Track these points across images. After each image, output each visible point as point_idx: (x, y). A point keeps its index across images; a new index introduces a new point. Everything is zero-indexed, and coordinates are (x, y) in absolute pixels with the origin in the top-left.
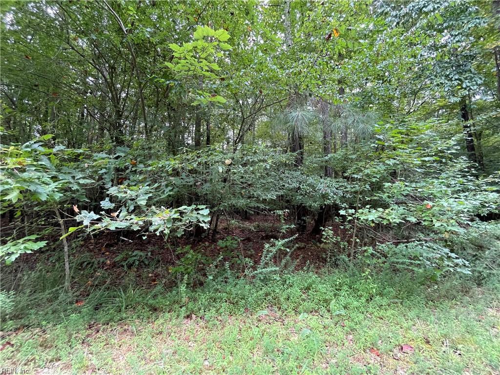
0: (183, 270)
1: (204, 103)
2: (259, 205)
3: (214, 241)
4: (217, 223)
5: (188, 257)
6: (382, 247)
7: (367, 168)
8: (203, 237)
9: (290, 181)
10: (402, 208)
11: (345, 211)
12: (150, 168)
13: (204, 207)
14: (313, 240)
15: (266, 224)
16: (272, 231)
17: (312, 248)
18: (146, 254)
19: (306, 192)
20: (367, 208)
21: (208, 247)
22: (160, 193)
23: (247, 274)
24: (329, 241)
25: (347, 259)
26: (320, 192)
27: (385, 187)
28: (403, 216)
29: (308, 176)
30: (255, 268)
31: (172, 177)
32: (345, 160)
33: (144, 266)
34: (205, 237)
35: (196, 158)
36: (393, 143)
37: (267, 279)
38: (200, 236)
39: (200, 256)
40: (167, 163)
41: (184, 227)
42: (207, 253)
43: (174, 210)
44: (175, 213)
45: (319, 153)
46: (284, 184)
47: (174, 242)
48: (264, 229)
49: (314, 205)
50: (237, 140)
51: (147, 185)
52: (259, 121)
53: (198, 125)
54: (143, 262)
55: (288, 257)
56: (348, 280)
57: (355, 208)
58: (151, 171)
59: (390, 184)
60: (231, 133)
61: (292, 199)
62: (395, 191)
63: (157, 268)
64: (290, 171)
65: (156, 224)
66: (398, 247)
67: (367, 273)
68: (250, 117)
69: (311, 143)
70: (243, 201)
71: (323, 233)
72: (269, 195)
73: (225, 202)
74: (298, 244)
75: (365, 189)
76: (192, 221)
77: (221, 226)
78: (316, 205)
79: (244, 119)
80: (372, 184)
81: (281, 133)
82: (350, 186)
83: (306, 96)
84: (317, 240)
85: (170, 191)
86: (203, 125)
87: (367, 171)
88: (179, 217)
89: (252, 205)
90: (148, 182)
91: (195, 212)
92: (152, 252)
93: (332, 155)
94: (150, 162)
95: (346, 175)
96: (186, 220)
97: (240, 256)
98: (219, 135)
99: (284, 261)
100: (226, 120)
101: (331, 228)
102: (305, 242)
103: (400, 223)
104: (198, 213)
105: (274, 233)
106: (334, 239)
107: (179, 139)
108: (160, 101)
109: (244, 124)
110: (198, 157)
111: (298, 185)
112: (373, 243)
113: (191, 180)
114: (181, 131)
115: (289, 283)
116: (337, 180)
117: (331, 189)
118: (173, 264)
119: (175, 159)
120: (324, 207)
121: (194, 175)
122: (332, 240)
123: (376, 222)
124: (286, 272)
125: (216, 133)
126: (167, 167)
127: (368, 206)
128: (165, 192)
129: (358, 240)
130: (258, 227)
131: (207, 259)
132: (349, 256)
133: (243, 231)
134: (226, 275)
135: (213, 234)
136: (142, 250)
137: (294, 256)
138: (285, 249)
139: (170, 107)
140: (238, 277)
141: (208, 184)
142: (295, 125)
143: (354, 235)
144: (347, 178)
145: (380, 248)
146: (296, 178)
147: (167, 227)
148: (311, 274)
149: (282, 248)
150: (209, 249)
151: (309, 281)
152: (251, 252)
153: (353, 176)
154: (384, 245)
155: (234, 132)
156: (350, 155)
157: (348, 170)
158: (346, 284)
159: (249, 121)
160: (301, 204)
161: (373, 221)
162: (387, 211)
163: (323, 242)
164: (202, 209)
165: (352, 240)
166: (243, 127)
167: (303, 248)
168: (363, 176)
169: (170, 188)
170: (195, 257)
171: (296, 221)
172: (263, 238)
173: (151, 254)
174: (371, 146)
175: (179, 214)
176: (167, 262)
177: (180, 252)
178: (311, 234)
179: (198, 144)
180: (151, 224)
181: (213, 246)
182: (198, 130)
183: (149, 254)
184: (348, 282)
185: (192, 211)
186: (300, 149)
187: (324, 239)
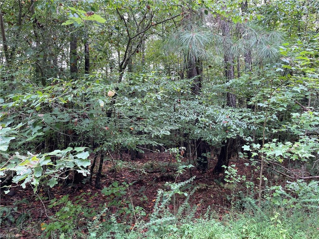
0: (59, 227)
1: (79, 23)
2: (151, 142)
3: (99, 187)
4: (101, 165)
5: (65, 210)
6: (293, 185)
7: (274, 96)
8: (84, 183)
9: (186, 113)
10: (313, 139)
11: (249, 146)
12: (11, 104)
13: (82, 149)
14: (215, 180)
15: (161, 163)
16: (168, 171)
17: (215, 189)
18: (11, 209)
19: (205, 124)
20: (274, 142)
21: (91, 195)
22: (25, 134)
23: (138, 226)
24: (233, 181)
25: (253, 202)
26: (221, 124)
27: (293, 117)
28: (314, 149)
29: (207, 106)
30: (147, 219)
31: (41, 113)
32: (249, 86)
33: (8, 225)
34: (87, 183)
35: (71, 89)
36: (302, 67)
37: (162, 230)
38: (81, 182)
39: (80, 208)
40: (34, 97)
41: (57, 176)
42: (90, 204)
43: (44, 155)
44: (45, 160)
45: (220, 78)
46: (179, 116)
47: (47, 192)
48: (159, 169)
49: (215, 140)
50: (123, 63)
51: (9, 126)
52: (149, 40)
53: (74, 47)
54: (7, 219)
55: (186, 203)
56: (255, 226)
57: (261, 142)
58: (13, 107)
59: (298, 114)
60: (115, 55)
61: (190, 132)
62: (304, 122)
63: (26, 226)
64: (187, 100)
65: (22, 174)
66: (310, 185)
67: (276, 217)
68: (138, 37)
69: (210, 67)
70: (131, 139)
71: (226, 172)
72: (161, 131)
73: (110, 142)
74: (198, 185)
75: (272, 120)
76: (67, 167)
77: (106, 168)
78: (217, 139)
79: (130, 39)
80: (279, 114)
81: (175, 54)
82: (254, 117)
83: (201, 13)
84: (220, 179)
85: (39, 131)
86: (80, 46)
87: (273, 99)
88: (51, 164)
89: (142, 142)
90: (9, 120)
91: (71, 156)
92: (19, 206)
93: (234, 80)
94: (11, 96)
95: (250, 103)
96: (60, 166)
97: (130, 205)
98: (101, 58)
99: (181, 209)
100: (108, 40)
101: (234, 166)
102: (206, 182)
103: (310, 157)
104: (75, 158)
105: (170, 173)
106: (239, 178)
107: (50, 63)
108: (23, 17)
109: (130, 45)
110: (74, 88)
111: (195, 116)
112: (282, 181)
113: (65, 116)
114: (52, 55)
115: (188, 233)
116: (240, 110)
117: (234, 120)
118: (46, 219)
119: (44, 92)
120: (226, 141)
121: (70, 110)
122: (237, 180)
123: (285, 157)
124: (184, 221)
125: (96, 56)
126: (34, 101)
127: (275, 140)
128: (33, 133)
129: (265, 179)
130: (152, 166)
131: (90, 211)
132: (256, 197)
133: (133, 173)
134: (112, 230)
135: (97, 178)
136: (5, 205)
137: (193, 201)
138: (182, 193)
139: (37, 24)
140: (127, 231)
141: (87, 121)
142: (189, 48)
143: (261, 173)
144: (252, 107)
145: (290, 187)
146: (193, 108)
147: (35, 177)
148: (213, 221)
149: (179, 193)
150: (92, 197)
151: (212, 229)
152: (144, 198)
153: (259, 104)
154: (294, 183)
155: (119, 54)
156: (254, 80)
157: (253, 98)
158: (254, 232)
159: (137, 40)
160: (201, 138)
161: (281, 157)
162: (296, 144)
163: (226, 182)
164: (80, 152)
165: (259, 179)
166: (129, 49)
167: (205, 190)
168: (268, 105)
169: (38, 128)
170: (74, 209)
171: (195, 158)
172: (157, 180)
173: (18, 209)
174: (277, 70)
175: (50, 160)
176: (39, 218)
177: (55, 204)
178: (213, 172)
179: (74, 69)
180: (15, 174)
181: (96, 195)
182: (73, 53)
183: (16, 209)
184: (256, 228)
185: (68, 155)
186: (198, 74)
187: (227, 179)
